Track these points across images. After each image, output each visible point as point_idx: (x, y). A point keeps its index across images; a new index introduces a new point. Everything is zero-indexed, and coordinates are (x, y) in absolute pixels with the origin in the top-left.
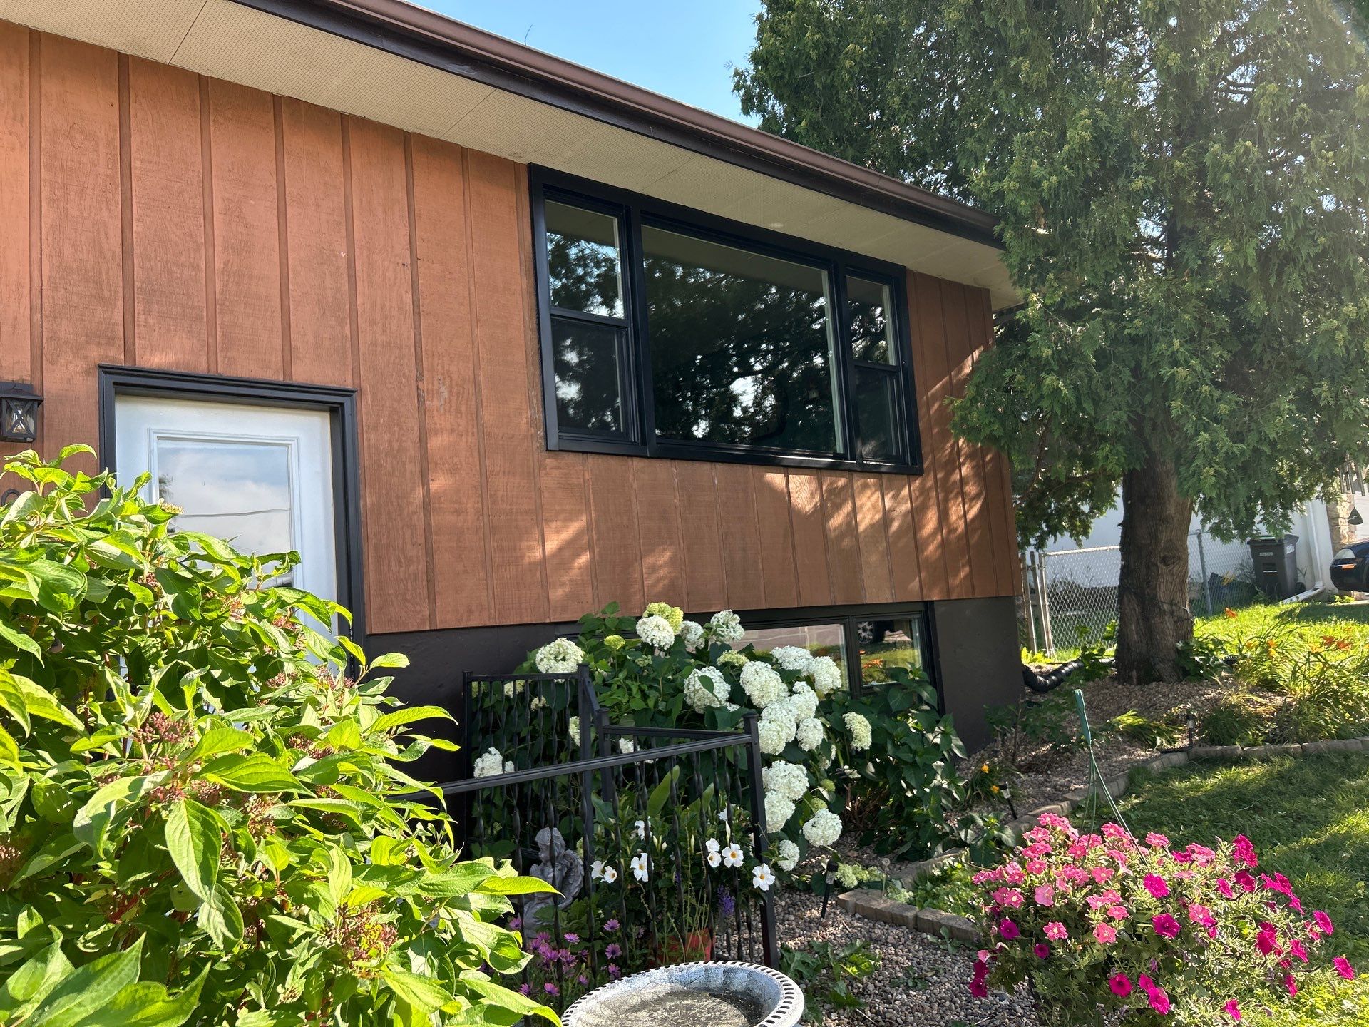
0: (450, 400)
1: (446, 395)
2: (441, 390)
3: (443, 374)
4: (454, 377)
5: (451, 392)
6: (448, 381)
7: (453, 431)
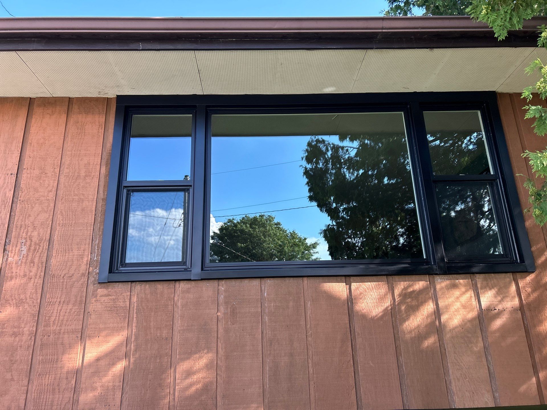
0: (28, 255)
1: (25, 252)
2: (23, 249)
3: (26, 239)
4: (35, 239)
5: (29, 249)
6: (28, 243)
7: (25, 276)
